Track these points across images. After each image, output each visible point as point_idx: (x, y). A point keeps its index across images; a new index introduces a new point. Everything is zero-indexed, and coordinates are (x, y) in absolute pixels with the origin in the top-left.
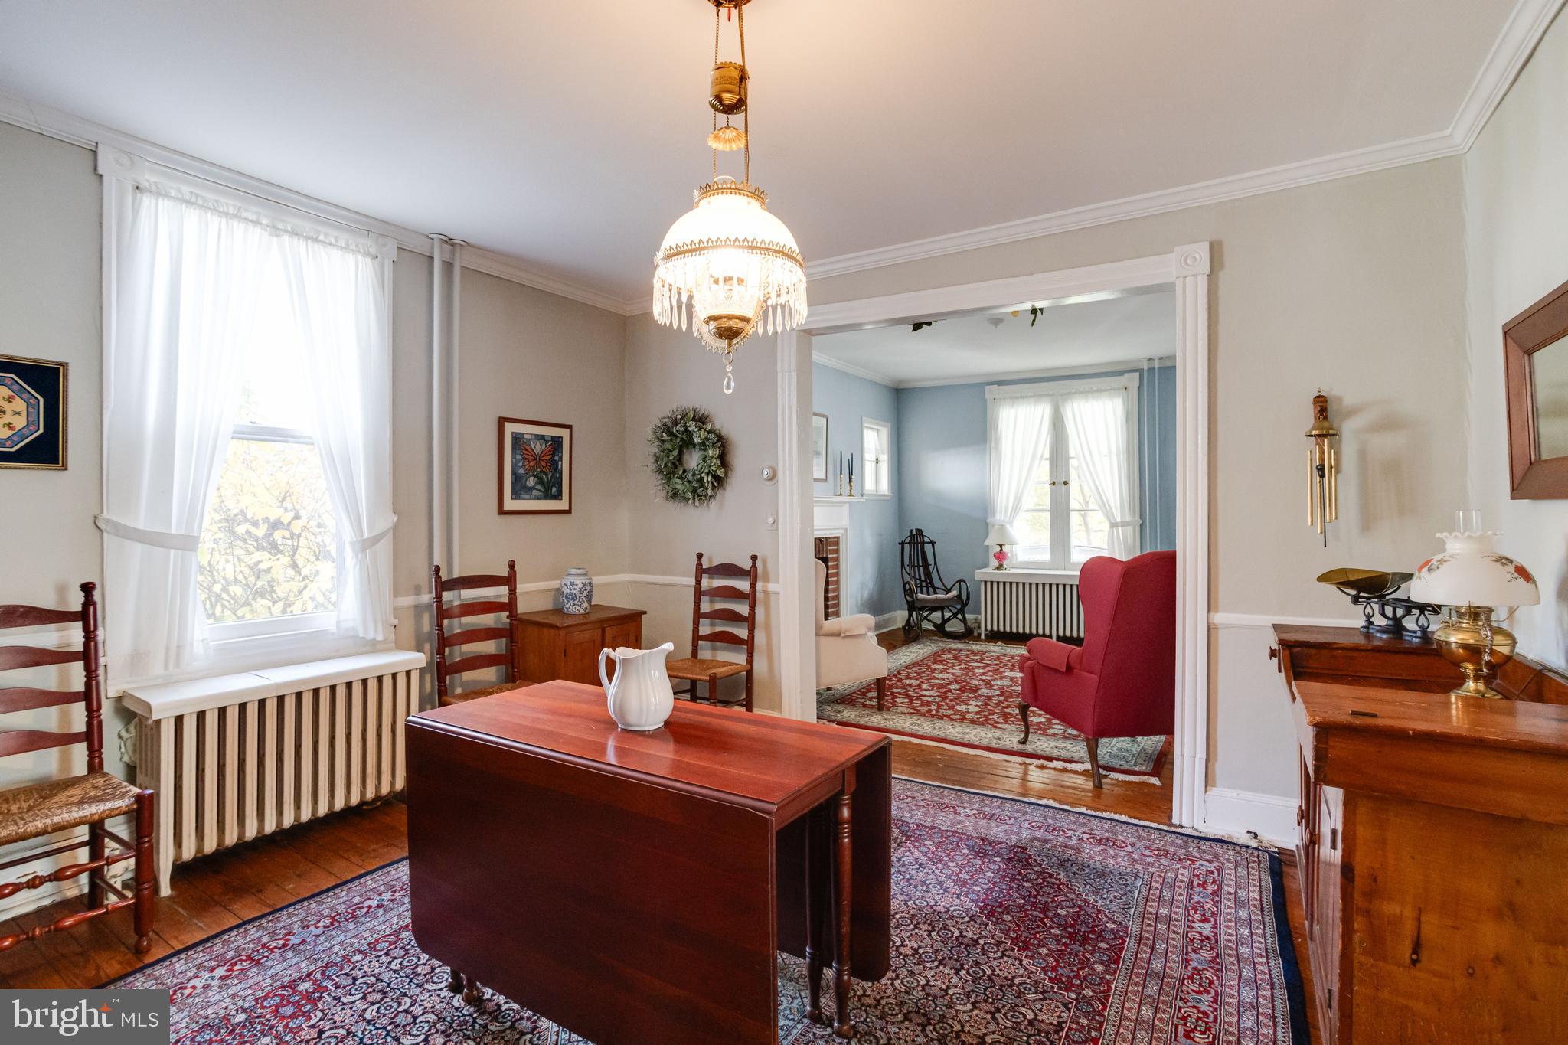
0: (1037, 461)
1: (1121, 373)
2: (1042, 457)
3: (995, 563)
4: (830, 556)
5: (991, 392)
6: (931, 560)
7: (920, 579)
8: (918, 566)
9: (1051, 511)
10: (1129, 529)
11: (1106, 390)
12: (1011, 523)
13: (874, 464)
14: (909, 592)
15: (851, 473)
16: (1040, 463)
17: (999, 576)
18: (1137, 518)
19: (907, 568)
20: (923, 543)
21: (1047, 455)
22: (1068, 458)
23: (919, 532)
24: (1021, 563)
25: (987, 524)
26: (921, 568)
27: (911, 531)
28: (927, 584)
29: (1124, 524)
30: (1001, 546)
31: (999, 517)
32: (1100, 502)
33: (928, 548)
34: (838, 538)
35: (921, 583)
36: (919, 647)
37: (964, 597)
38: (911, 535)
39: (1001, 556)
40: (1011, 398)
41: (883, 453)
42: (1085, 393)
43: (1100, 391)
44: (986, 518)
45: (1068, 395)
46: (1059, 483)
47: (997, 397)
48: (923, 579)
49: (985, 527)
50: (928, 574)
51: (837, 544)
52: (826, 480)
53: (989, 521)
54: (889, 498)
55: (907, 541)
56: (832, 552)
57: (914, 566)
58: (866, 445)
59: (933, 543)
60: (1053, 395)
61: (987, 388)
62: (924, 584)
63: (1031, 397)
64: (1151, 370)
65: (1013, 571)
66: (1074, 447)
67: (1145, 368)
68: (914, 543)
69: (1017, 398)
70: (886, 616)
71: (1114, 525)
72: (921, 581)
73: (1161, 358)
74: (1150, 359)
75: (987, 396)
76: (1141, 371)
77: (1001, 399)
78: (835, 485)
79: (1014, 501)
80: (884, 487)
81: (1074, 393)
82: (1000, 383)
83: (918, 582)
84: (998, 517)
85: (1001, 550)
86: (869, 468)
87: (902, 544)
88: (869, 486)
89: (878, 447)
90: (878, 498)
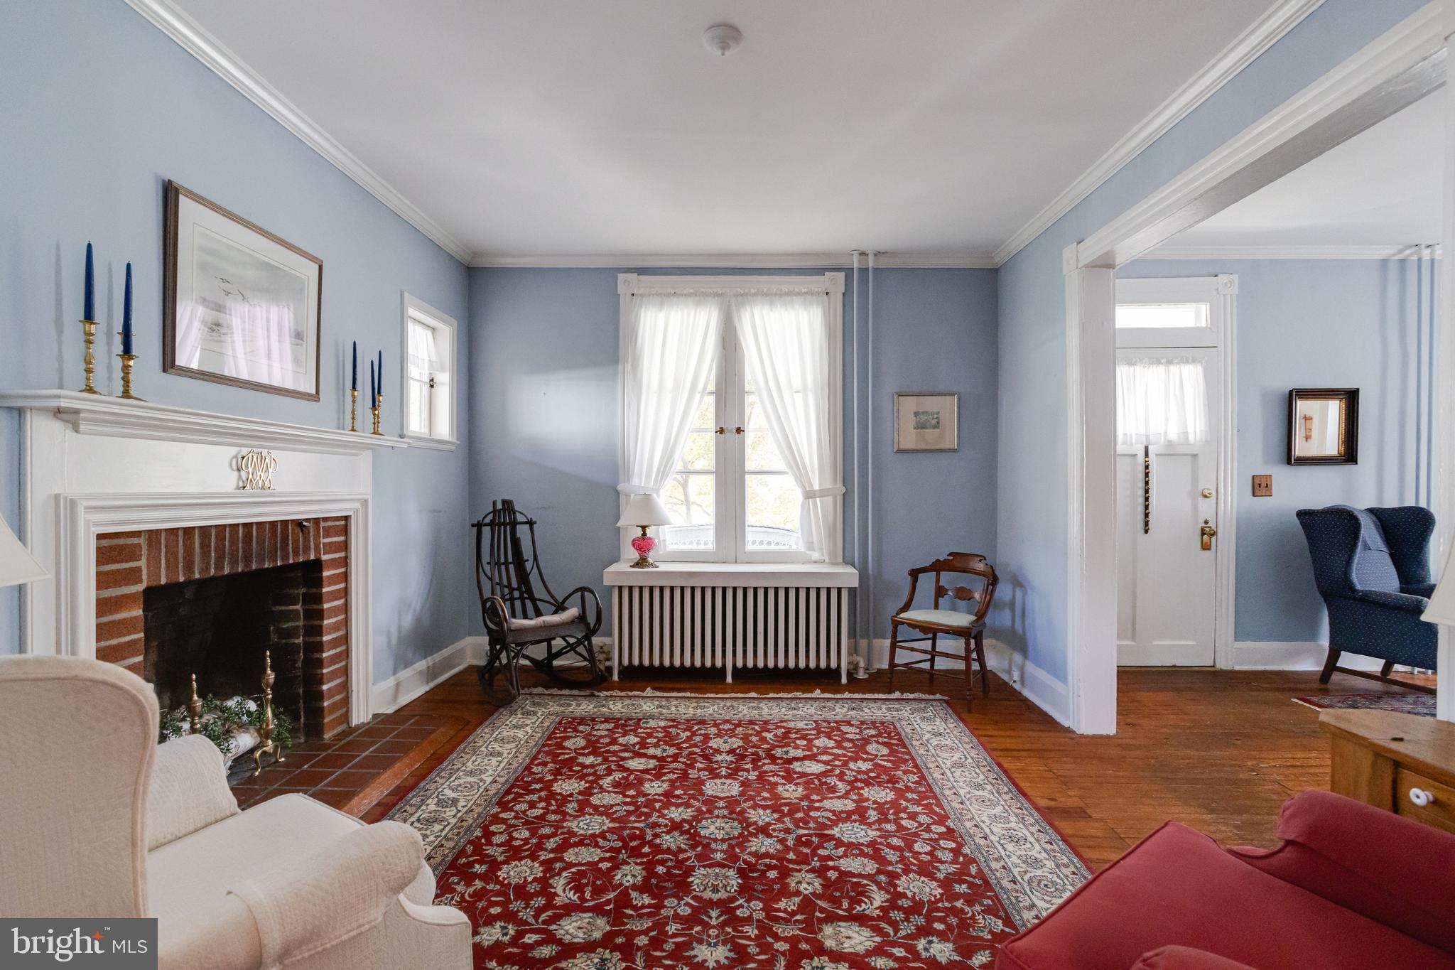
0: (698, 396)
1: (821, 271)
2: (705, 388)
3: (634, 555)
4: (324, 557)
5: (626, 284)
6: (527, 553)
7: (509, 586)
8: (506, 564)
9: (716, 473)
10: (829, 500)
11: (798, 294)
12: (657, 491)
13: (426, 388)
14: (490, 611)
15: (376, 390)
16: (701, 398)
17: (641, 578)
18: (839, 484)
19: (487, 568)
20: (514, 524)
21: (712, 387)
22: (742, 393)
23: (508, 505)
24: (674, 553)
25: (617, 493)
26: (511, 567)
27: (495, 503)
28: (522, 594)
29: (823, 493)
30: (644, 528)
31: (638, 481)
32: (790, 458)
33: (523, 531)
34: (347, 518)
35: (511, 593)
36: (514, 720)
37: (591, 619)
38: (495, 511)
39: (643, 545)
40: (658, 295)
41: (443, 370)
42: (770, 297)
43: (790, 294)
44: (617, 483)
45: (745, 297)
46: (731, 431)
47: (635, 291)
48: (515, 584)
49: (615, 496)
50: (523, 577)
51: (345, 530)
52: (316, 397)
53: (620, 487)
54: (453, 448)
55: (487, 520)
56: (330, 548)
57: (499, 564)
58: (411, 350)
59: (531, 523)
60: (722, 295)
61: (621, 276)
62: (516, 594)
63: (690, 295)
64: (863, 271)
65: (663, 567)
66: (752, 372)
67: (856, 266)
68: (499, 525)
69: (668, 295)
70: (445, 652)
71: (809, 495)
72: (512, 590)
73: (877, 254)
74: (863, 254)
75: (621, 289)
76: (848, 272)
77: (642, 296)
78: (340, 411)
79: (662, 459)
80: (445, 428)
81: (754, 295)
82: (642, 271)
83: (506, 591)
84: (635, 481)
85: (644, 534)
86: (416, 393)
87: (479, 526)
88: (416, 423)
89: (434, 359)
90: (430, 444)
